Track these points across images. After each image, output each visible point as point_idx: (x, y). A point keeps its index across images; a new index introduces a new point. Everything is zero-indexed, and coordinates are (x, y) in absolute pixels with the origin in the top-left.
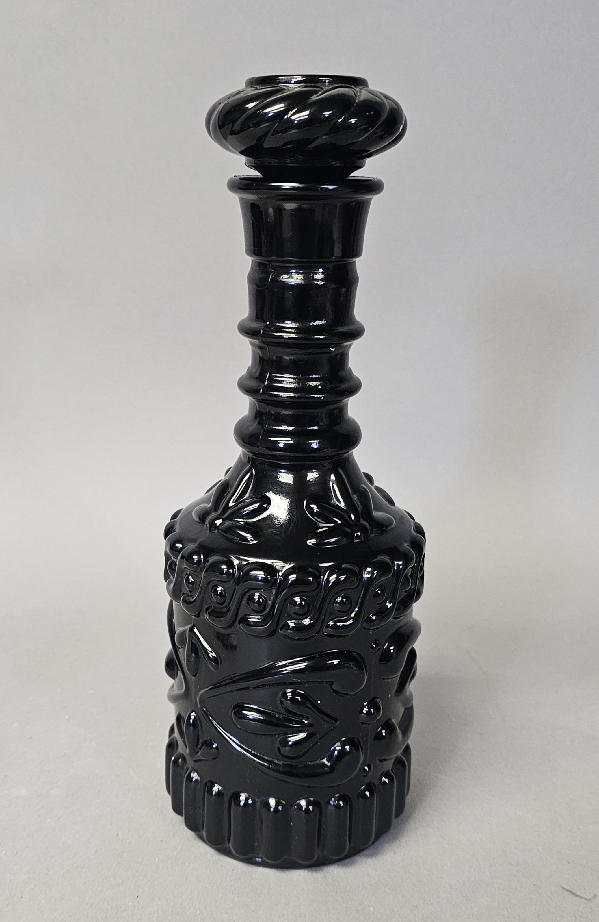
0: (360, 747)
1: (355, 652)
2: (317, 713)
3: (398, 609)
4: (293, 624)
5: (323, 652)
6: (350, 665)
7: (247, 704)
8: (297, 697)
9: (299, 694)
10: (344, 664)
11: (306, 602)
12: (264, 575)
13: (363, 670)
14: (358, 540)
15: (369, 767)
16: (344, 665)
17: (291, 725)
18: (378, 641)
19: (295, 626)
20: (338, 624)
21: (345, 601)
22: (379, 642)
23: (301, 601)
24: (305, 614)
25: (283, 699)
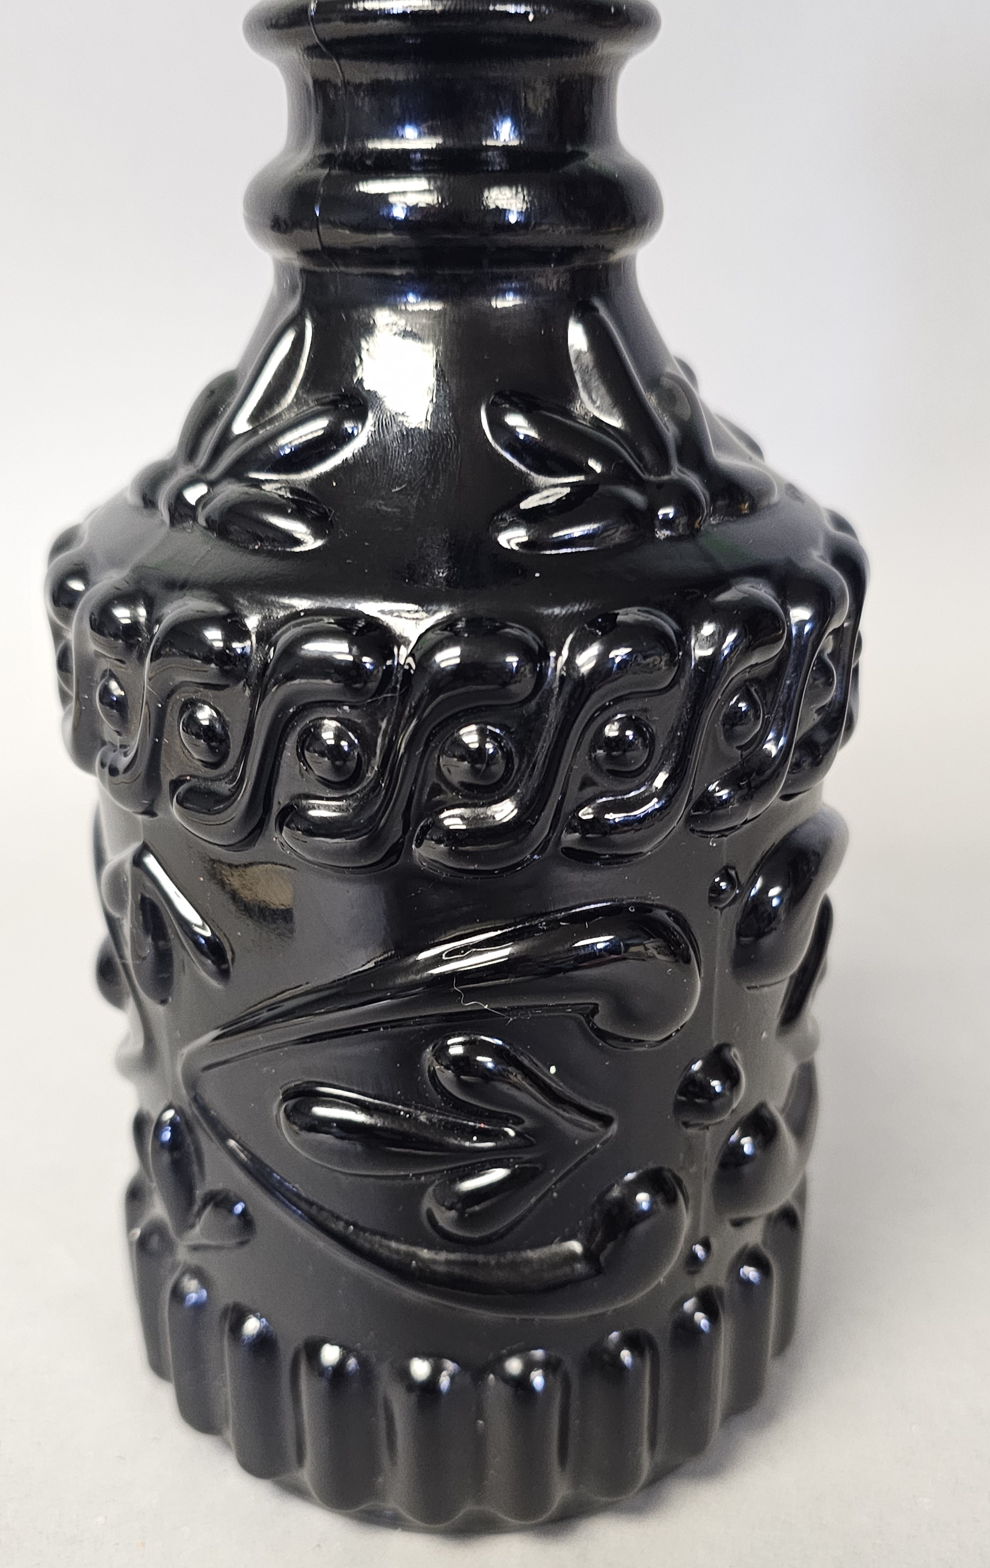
0: (679, 1193)
1: (663, 907)
2: (547, 1103)
3: (797, 765)
4: (458, 821)
5: (560, 911)
6: (646, 949)
7: (323, 1085)
8: (479, 1058)
9: (489, 1050)
10: (627, 946)
11: (499, 743)
12: (350, 653)
13: (688, 961)
14: (668, 533)
15: (706, 1245)
16: (625, 951)
17: (467, 1144)
18: (734, 868)
19: (464, 827)
20: (609, 816)
21: (631, 738)
22: (736, 873)
23: (482, 742)
24: (498, 785)
25: (437, 1067)
